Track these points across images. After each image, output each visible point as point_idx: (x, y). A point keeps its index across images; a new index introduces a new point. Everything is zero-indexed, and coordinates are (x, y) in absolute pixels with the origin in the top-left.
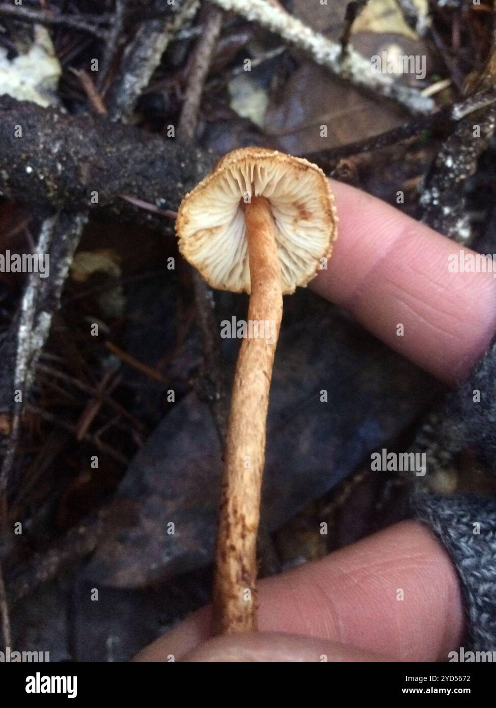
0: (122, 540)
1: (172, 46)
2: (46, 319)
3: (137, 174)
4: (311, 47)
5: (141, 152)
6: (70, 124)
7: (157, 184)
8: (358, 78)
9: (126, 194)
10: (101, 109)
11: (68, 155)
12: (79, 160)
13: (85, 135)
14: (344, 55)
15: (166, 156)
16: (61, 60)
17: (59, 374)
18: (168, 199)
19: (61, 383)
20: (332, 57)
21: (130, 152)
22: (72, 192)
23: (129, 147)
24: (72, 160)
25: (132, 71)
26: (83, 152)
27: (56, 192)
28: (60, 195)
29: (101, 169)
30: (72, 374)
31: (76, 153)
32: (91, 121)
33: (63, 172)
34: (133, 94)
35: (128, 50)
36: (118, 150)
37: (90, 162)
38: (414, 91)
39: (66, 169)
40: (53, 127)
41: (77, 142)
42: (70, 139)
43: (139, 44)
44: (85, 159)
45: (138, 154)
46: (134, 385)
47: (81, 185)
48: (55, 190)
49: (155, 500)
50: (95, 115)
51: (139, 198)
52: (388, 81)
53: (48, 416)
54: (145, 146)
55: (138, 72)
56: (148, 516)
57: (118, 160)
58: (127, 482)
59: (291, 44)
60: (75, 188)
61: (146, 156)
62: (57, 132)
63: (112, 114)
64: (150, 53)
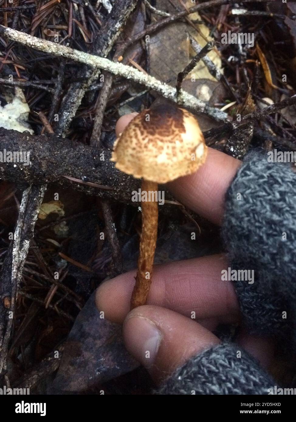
0: (72, 364)
1: (87, 94)
2: (27, 243)
3: (71, 164)
4: (161, 90)
5: (73, 152)
6: (35, 141)
7: (81, 168)
8: (187, 104)
9: (65, 175)
10: (51, 131)
11: (35, 157)
12: (41, 159)
13: (43, 146)
14: (178, 94)
15: (86, 154)
16: (29, 104)
17: (34, 272)
18: (88, 176)
19: (35, 277)
20: (173, 95)
21: (67, 153)
22: (38, 175)
23: (66, 150)
24: (37, 159)
25: (67, 110)
26: (43, 155)
27: (29, 176)
28: (32, 177)
29: (52, 163)
30: (41, 272)
31: (39, 156)
32: (46, 138)
33: (33, 166)
34: (68, 121)
35: (64, 99)
36: (61, 152)
37: (47, 159)
38: (217, 109)
39: (34, 164)
40: (27, 143)
41: (39, 150)
42: (36, 149)
43: (70, 95)
44: (44, 158)
45: (71, 154)
46: (75, 275)
47: (42, 172)
48: (28, 175)
49: (90, 340)
50: (48, 135)
51: (73, 177)
52: (203, 105)
53: (28, 296)
54: (75, 149)
55: (70, 110)
56: (86, 350)
57: (61, 157)
58: (74, 331)
59: (151, 88)
60: (39, 173)
61: (76, 155)
62: (29, 146)
63: (57, 133)
64: (75, 99)
